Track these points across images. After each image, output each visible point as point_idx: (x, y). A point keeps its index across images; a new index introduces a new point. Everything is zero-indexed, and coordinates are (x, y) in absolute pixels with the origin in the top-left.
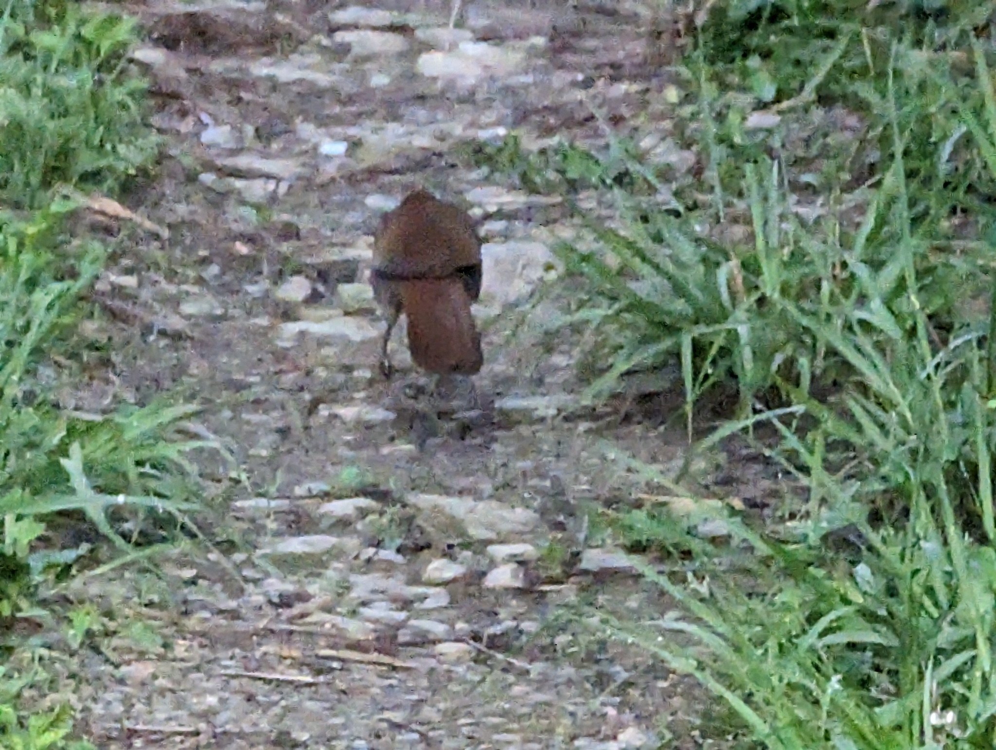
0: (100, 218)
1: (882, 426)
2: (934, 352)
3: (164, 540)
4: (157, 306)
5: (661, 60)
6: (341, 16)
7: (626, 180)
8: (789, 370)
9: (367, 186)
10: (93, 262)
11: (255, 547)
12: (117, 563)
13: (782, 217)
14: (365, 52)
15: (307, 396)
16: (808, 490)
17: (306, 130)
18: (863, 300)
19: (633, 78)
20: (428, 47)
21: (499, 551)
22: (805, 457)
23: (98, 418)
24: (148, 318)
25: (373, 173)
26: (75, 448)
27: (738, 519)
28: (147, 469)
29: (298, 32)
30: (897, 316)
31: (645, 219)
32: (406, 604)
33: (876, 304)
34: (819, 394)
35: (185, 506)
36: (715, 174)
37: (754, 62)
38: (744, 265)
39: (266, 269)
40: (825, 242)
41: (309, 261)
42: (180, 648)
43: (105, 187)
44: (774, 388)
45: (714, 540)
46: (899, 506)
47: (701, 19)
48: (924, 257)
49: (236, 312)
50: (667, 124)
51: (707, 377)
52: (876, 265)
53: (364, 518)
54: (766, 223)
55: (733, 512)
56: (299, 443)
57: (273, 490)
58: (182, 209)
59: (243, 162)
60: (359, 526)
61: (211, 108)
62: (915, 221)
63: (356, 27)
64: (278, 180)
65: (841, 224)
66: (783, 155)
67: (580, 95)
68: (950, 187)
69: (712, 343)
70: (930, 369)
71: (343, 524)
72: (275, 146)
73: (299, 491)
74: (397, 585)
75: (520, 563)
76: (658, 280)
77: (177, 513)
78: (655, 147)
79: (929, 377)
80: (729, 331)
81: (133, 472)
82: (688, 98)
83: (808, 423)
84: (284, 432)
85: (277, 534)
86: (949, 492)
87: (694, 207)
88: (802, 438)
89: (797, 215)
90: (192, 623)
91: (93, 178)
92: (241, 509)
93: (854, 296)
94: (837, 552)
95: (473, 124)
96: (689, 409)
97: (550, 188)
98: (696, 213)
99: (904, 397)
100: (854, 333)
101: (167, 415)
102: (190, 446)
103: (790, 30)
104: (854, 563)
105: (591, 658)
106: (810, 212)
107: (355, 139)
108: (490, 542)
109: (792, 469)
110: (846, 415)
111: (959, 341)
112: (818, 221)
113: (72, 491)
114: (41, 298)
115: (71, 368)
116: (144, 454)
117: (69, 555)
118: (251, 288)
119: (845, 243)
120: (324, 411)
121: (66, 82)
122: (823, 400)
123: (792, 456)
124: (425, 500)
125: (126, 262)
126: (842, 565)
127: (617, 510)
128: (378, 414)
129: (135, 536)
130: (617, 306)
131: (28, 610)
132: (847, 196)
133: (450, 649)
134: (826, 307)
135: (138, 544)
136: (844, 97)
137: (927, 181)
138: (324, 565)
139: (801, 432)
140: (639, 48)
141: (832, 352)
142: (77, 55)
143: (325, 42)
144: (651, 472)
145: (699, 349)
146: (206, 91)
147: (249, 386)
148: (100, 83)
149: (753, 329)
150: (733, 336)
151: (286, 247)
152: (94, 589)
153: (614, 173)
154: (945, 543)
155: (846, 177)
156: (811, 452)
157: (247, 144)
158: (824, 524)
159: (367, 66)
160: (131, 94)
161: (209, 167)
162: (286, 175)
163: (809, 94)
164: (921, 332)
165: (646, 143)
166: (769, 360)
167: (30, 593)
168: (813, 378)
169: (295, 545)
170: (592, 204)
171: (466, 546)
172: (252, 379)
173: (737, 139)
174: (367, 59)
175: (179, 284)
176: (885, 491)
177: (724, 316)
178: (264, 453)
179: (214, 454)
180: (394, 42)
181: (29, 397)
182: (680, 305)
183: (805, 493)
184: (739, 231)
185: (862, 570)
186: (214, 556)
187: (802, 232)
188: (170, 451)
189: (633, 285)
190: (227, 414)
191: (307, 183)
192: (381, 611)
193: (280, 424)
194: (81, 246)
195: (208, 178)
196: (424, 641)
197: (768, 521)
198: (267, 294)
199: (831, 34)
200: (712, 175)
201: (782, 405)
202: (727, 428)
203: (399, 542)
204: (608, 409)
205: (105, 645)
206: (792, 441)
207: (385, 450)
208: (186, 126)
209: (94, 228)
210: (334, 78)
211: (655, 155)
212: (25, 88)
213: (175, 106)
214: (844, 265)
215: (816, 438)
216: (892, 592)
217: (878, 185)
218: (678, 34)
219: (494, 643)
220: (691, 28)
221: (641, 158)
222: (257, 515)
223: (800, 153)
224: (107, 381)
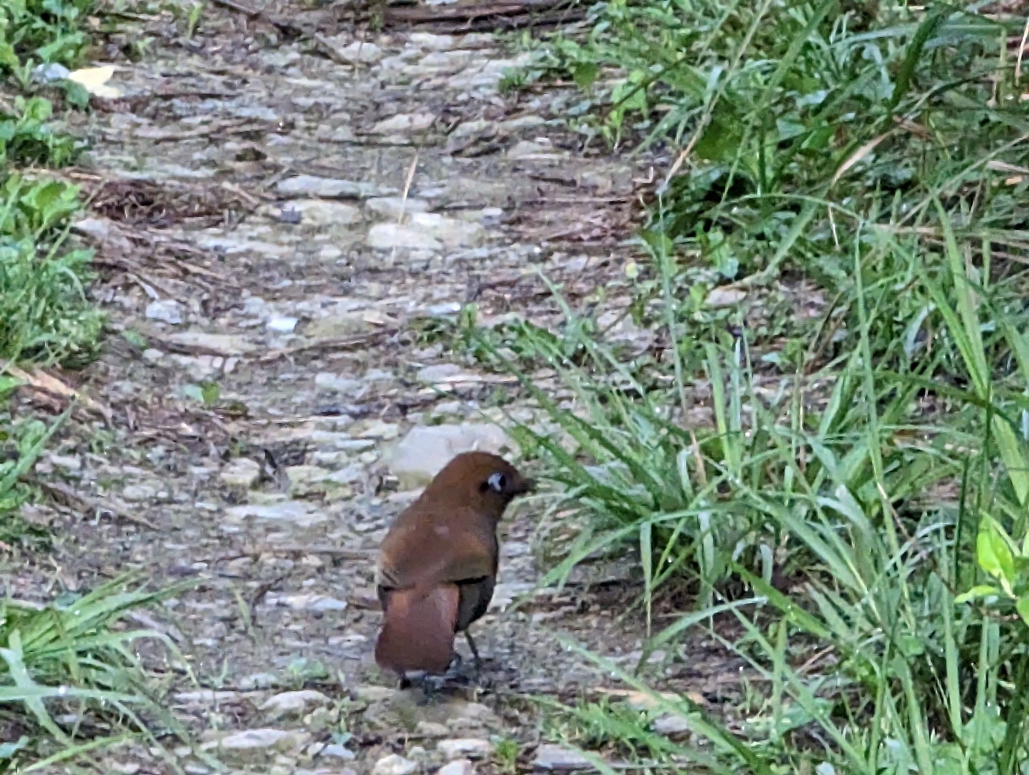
0: (39, 395)
1: (846, 618)
2: (901, 541)
3: (105, 733)
4: (100, 491)
5: (619, 233)
6: (291, 185)
7: (585, 358)
8: (750, 558)
9: (319, 364)
10: (34, 443)
11: (199, 742)
12: (56, 757)
13: (745, 399)
14: (316, 224)
15: (254, 584)
16: (769, 683)
17: (254, 304)
18: (827, 484)
19: (589, 252)
20: (380, 217)
21: (450, 746)
22: (767, 650)
23: (40, 607)
24: (90, 501)
25: (323, 349)
26: (15, 638)
27: (697, 715)
28: (89, 660)
29: (248, 201)
30: (864, 505)
31: (603, 399)
33: (841, 491)
34: (782, 585)
35: (126, 698)
36: (675, 351)
37: (716, 235)
38: (705, 450)
39: (213, 450)
40: (789, 424)
41: (256, 441)
43: (48, 363)
44: (736, 577)
45: (674, 737)
46: (864, 701)
47: (662, 189)
48: (890, 442)
49: (183, 496)
50: (626, 300)
51: (666, 565)
53: (311, 711)
54: (728, 404)
55: (693, 707)
56: (244, 633)
57: (218, 682)
58: (127, 387)
59: (188, 338)
60: (307, 719)
61: (157, 281)
62: (882, 403)
63: (306, 196)
64: (226, 357)
65: (805, 408)
66: (746, 333)
67: (536, 269)
68: (919, 368)
69: (672, 531)
70: (897, 559)
71: (291, 716)
72: (223, 321)
73: (246, 682)
75: (473, 759)
76: (617, 464)
77: (118, 705)
78: (614, 324)
79: (895, 567)
80: (691, 518)
81: (74, 662)
82: (647, 274)
83: (771, 613)
84: (230, 622)
85: (222, 728)
86: (914, 687)
87: (654, 387)
88: (764, 632)
89: (759, 396)
91: (34, 352)
92: (187, 701)
93: (817, 483)
94: (800, 750)
95: (427, 298)
96: (648, 598)
97: (505, 367)
98: (656, 393)
99: (869, 587)
100: (820, 522)
101: (112, 603)
102: (132, 636)
103: (752, 203)
104: (816, 762)
106: (774, 395)
107: (306, 315)
108: (443, 737)
109: (751, 661)
110: (807, 605)
111: (927, 530)
112: (782, 404)
113: (11, 682)
115: (11, 554)
116: (84, 644)
117: (8, 749)
118: (196, 470)
119: (809, 427)
120: (272, 599)
121: (6, 253)
122: (785, 592)
123: (753, 649)
124: (375, 692)
125: (70, 443)
126: (804, 764)
127: (573, 705)
128: (329, 603)
129: (75, 730)
130: (575, 491)
132: (811, 378)
134: (789, 494)
135: (77, 737)
136: (808, 274)
137: (894, 363)
138: (268, 759)
139: (763, 624)
140: (597, 219)
141: (795, 540)
142: (18, 226)
143: (277, 212)
144: (609, 665)
145: (658, 539)
146: (151, 262)
147: (194, 573)
148: (42, 254)
149: (715, 515)
150: (694, 524)
151: (233, 428)
153: (571, 351)
154: (911, 741)
155: (810, 356)
156: (773, 645)
157: (192, 318)
158: (786, 721)
159: (318, 237)
160: (74, 267)
161: (152, 343)
162: (232, 351)
163: (773, 269)
164: (887, 519)
165: (605, 320)
166: (730, 549)
168: (776, 567)
169: (240, 739)
170: (549, 383)
171: (418, 740)
172: (196, 566)
173: (698, 316)
174: (319, 230)
175: (121, 466)
176: (851, 686)
177: (686, 501)
178: (209, 642)
179: (158, 646)
180: (347, 212)
182: (638, 490)
183: (766, 688)
184: (700, 412)
185: (825, 769)
186: (157, 750)
187: (764, 414)
188: (115, 642)
189: (593, 470)
190: (173, 602)
191: (255, 359)
193: (226, 613)
194: (22, 426)
195: (152, 354)
197: (730, 717)
198: (213, 476)
199: (796, 207)
200: (672, 355)
201: (743, 595)
202: (688, 620)
203: (348, 736)
204: (567, 599)
206: (753, 633)
207: (334, 641)
208: (130, 300)
209: (36, 406)
210: (286, 249)
211: (614, 334)
213: (118, 279)
214: (809, 449)
215: (778, 629)
217: (842, 365)
218: (637, 206)
220: (651, 198)
221: (598, 336)
222: (202, 707)
223: (763, 331)
224: (50, 568)
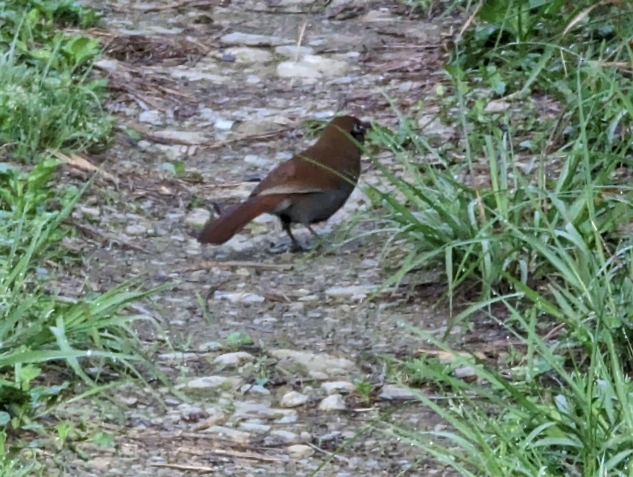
0: (74, 170)
1: (573, 305)
2: (607, 257)
3: (115, 379)
4: (112, 229)
5: (431, 66)
6: (228, 38)
7: (411, 145)
8: (514, 268)
9: (246, 149)
10: (72, 199)
11: (174, 384)
12: (86, 394)
13: (510, 170)
14: (245, 62)
15: (207, 287)
16: (526, 346)
17: (206, 112)
18: (561, 222)
19: (413, 79)
20: (284, 58)
21: (329, 386)
22: (524, 325)
23: (75, 301)
24: (106, 235)
25: (249, 141)
26: (60, 320)
27: (481, 366)
28: (106, 334)
29: (202, 48)
30: (583, 235)
31: (422, 171)
32: (270, 420)
33: (569, 226)
34: (533, 285)
35: (128, 357)
36: (466, 140)
37: (492, 68)
38: (485, 201)
39: (181, 203)
40: (537, 185)
41: (209, 198)
42: (126, 449)
43: (79, 150)
44: (504, 281)
45: (467, 379)
46: (584, 357)
47: (458, 39)
48: (600, 195)
49: (163, 232)
50: (436, 109)
51: (462, 273)
52: (569, 201)
53: (244, 364)
54: (499, 173)
55: (478, 361)
56: (201, 316)
57: (185, 347)
58: (128, 164)
59: (166, 134)
60: (241, 370)
61: (146, 98)
62: (594, 172)
63: (238, 45)
64: (189, 145)
65: (547, 175)
66: (510, 129)
67: (379, 90)
68: (617, 150)
69: (464, 252)
70: (604, 268)
71: (230, 369)
72: (187, 123)
73: (203, 347)
74: (264, 408)
75: (344, 394)
76: (431, 211)
77: (123, 361)
78: (429, 124)
79: (603, 274)
80: (476, 244)
81: (96, 335)
82: (449, 92)
83: (527, 302)
84: (192, 310)
85: (188, 375)
86: (615, 347)
87: (452, 163)
88: (522, 314)
89: (519, 168)
90: (133, 432)
91: (70, 144)
92: (167, 359)
93: (555, 221)
94: (545, 387)
95: (314, 109)
96: (450, 294)
98: (455, 167)
99: (587, 286)
100: (556, 246)
101: (119, 299)
102: (131, 319)
103: (514, 48)
104: (554, 394)
105: (386, 455)
106: (528, 167)
107: (238, 119)
108: (324, 381)
109: (515, 333)
110: (550, 298)
111: (622, 251)
112: (532, 172)
113: (57, 348)
114: (38, 223)
115: (57, 268)
116: (103, 324)
117: (56, 389)
118: (171, 216)
119: (550, 187)
120: (218, 295)
121: (53, 81)
122: (535, 289)
123: (515, 325)
124: (282, 353)
125: (93, 199)
126: (547, 396)
127: (405, 360)
128: (254, 298)
129: (98, 377)
130: (404, 228)
131: (29, 424)
132: (550, 157)
133: (298, 449)
134: (537, 228)
135: (99, 381)
136: (548, 92)
137: (601, 147)
138: (217, 395)
139: (521, 310)
140: (418, 58)
141: (541, 258)
142: (60, 64)
143: (220, 55)
144: (426, 335)
145: (457, 256)
146: (142, 87)
147: (170, 279)
148: (76, 82)
149: (491, 242)
150: (479, 247)
151: (194, 189)
152: (71, 411)
153: (402, 140)
154: (613, 381)
155: (550, 143)
156: (528, 323)
157: (168, 122)
158: (536, 369)
159: (246, 71)
160: (96, 90)
161: (144, 137)
162: (193, 142)
163: (526, 89)
164: (598, 243)
165: (423, 121)
166: (501, 263)
167: (30, 414)
168: (530, 275)
169: (199, 383)
170: (388, 161)
171: (309, 383)
172: (171, 275)
173: (481, 119)
174: (246, 66)
175: (126, 213)
176: (576, 347)
177: (473, 234)
178: (180, 323)
179: (147, 325)
180: (263, 55)
181: (31, 287)
182: (444, 227)
183: (524, 348)
184: (482, 178)
185: (560, 399)
186: (148, 389)
187: (522, 179)
188: (121, 322)
189: (415, 214)
190: (157, 297)
191: (207, 147)
192: (254, 425)
193: (190, 304)
194: (63, 189)
195: (144, 144)
196: (281, 444)
197: (501, 367)
198: (181, 220)
199: (541, 50)
200: (464, 142)
201: (509, 291)
202: (475, 307)
203: (266, 380)
204: (400, 295)
205: (79, 447)
206: (515, 315)
207: (257, 321)
208: (129, 111)
209: (72, 176)
210: (225, 78)
211: (428, 130)
212: (27, 85)
213: (123, 97)
214: (549, 201)
215: (531, 313)
216: (579, 412)
217: (569, 149)
218: (443, 51)
219: (326, 445)
220: (451, 45)
221: (419, 131)
222: (175, 363)
223: (521, 127)
224: (81, 277)
